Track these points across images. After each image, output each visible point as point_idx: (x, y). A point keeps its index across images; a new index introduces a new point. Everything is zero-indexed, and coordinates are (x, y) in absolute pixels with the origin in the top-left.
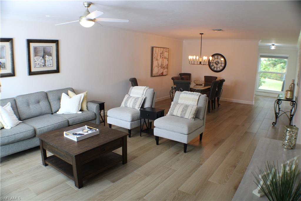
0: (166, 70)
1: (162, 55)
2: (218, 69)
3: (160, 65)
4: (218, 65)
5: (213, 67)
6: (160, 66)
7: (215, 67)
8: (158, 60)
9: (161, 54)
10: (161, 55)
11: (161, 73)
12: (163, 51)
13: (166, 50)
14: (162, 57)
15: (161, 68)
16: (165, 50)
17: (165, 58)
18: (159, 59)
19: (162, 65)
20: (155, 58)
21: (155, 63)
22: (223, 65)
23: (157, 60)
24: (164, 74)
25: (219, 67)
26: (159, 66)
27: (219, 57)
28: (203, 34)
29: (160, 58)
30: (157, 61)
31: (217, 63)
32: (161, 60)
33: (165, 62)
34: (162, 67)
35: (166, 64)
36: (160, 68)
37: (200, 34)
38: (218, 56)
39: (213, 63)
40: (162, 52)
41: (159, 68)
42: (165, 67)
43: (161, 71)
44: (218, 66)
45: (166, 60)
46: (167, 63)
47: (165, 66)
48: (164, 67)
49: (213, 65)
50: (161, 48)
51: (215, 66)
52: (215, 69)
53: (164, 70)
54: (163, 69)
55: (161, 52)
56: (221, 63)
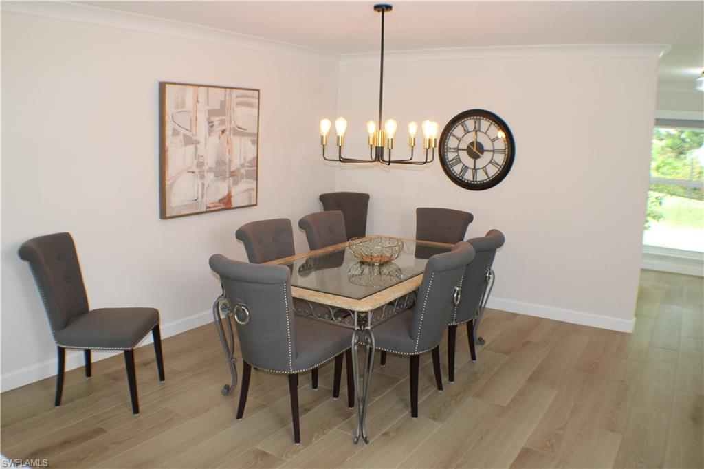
0: (245, 185)
1: (223, 122)
2: (481, 177)
3: (210, 161)
4: (479, 157)
5: (457, 169)
6: (210, 170)
7: (465, 168)
8: (197, 142)
9: (211, 113)
10: (216, 120)
11: (220, 201)
12: (223, 103)
13: (245, 96)
14: (218, 129)
15: (217, 176)
16: (238, 97)
17: (240, 132)
18: (202, 140)
19: (220, 162)
20: (176, 133)
21: (179, 156)
22: (500, 159)
23: (189, 141)
24: (234, 204)
25: (484, 168)
26: (205, 168)
27: (485, 123)
29: (210, 132)
30: (191, 148)
31: (476, 150)
32: (214, 139)
33: (241, 151)
34: (223, 170)
35: (248, 159)
36: (210, 176)
38: (478, 123)
39: (458, 150)
40: (218, 107)
41: (202, 177)
42: (243, 171)
43: (221, 189)
44: (481, 162)
45: (247, 141)
46: (252, 154)
47: (243, 166)
48: (233, 174)
49: (458, 160)
50: (211, 89)
51: (467, 160)
52: (468, 177)
53: (236, 183)
54: (231, 179)
55: (210, 108)
56: (492, 149)
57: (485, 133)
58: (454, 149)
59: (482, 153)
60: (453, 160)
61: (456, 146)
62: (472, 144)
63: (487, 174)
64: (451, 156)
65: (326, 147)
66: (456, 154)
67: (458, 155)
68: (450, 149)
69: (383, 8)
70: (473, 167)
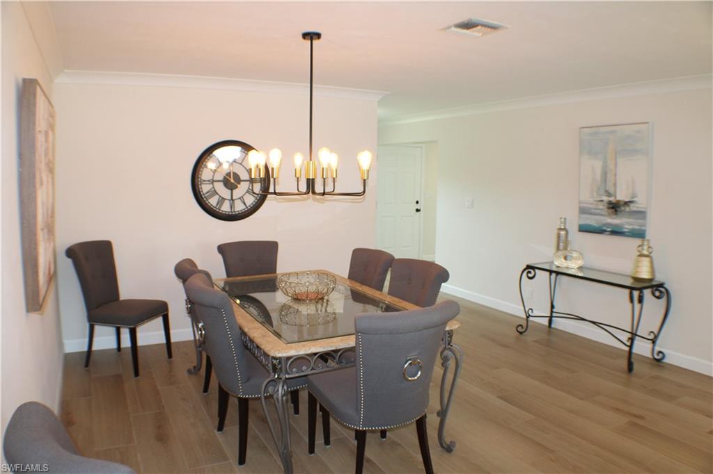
2: (239, 207)
4: (236, 188)
5: (213, 202)
7: (222, 200)
22: (257, 188)
25: (241, 198)
28: (318, 36)
31: (233, 181)
37: (305, 35)
39: (213, 181)
44: (237, 193)
49: (214, 193)
51: (224, 192)
52: (226, 208)
56: (248, 178)
57: (241, 164)
58: (209, 181)
59: (239, 183)
60: (208, 192)
61: (211, 178)
62: (229, 174)
63: (245, 204)
64: (205, 188)
65: (276, 180)
66: (211, 186)
67: (214, 187)
68: (205, 181)
69: (311, 36)
70: (230, 198)
